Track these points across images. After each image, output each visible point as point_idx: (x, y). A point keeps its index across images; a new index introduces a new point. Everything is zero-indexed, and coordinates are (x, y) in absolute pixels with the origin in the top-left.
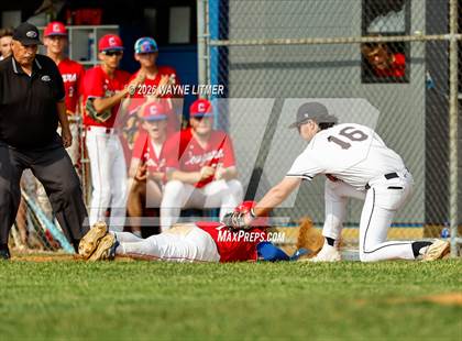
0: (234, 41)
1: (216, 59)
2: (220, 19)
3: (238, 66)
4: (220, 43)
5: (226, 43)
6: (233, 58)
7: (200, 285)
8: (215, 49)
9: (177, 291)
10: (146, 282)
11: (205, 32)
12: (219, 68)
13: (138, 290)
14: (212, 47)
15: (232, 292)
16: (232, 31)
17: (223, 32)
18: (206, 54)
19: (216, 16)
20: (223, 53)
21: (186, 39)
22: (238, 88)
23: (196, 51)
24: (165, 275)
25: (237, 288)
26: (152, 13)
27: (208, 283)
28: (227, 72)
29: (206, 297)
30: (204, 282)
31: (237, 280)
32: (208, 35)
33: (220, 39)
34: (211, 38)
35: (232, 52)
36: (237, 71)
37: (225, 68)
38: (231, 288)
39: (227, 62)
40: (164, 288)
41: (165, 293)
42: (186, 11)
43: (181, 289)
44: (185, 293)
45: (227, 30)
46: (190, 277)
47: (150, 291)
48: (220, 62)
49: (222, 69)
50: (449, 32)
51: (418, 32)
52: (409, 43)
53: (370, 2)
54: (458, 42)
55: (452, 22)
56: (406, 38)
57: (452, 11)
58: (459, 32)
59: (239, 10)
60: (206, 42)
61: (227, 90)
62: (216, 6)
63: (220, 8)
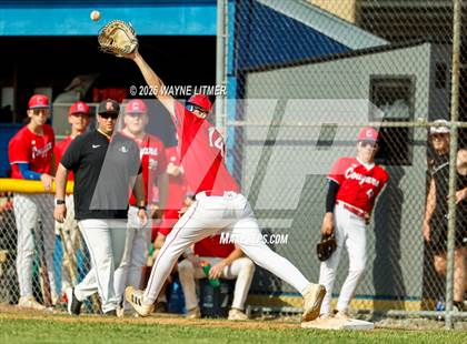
1: (233, 138)
4: (237, 123)
8: (232, 129)
11: (223, 113)
14: (229, 127)
17: (240, 114)
20: (239, 132)
32: (225, 115)
37: (240, 146)
48: (236, 141)
50: (450, 120)
51: (421, 119)
52: (413, 127)
53: (377, 89)
54: (459, 129)
55: (454, 111)
56: (410, 124)
57: (454, 100)
58: (459, 120)
59: (256, 93)
60: (223, 123)
61: (240, 166)
62: (233, 88)
63: (237, 91)
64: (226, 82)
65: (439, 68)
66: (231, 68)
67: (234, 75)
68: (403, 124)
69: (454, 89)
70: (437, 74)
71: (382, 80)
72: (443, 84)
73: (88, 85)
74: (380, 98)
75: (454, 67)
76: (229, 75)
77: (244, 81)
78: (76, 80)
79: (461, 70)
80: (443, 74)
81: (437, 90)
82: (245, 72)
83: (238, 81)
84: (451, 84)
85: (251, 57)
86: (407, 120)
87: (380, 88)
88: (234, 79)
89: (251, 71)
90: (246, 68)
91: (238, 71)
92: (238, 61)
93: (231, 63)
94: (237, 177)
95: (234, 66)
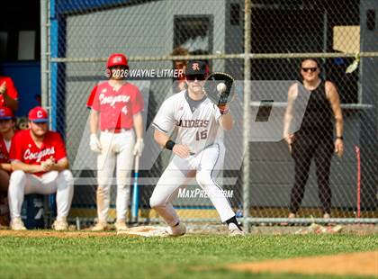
0: (71, 58)
1: (55, 73)
2: (59, 40)
3: (73, 79)
4: (59, 60)
5: (64, 60)
6: (70, 72)
7: (41, 254)
8: (55, 64)
9: (23, 260)
11: (47, 51)
12: (58, 81)
14: (52, 63)
15: (67, 261)
16: (69, 50)
17: (62, 51)
18: (47, 69)
19: (56, 39)
20: (62, 68)
21: (30, 56)
22: (73, 96)
23: (39, 66)
24: (13, 247)
25: (71, 257)
26: (4, 36)
27: (47, 254)
28: (64, 84)
29: (46, 265)
30: (44, 253)
31: (71, 251)
32: (49, 53)
33: (59, 57)
34: (52, 56)
35: (68, 67)
36: (73, 83)
37: (63, 80)
38: (66, 257)
39: (65, 75)
40: (12, 258)
41: (13, 261)
42: (32, 34)
43: (25, 258)
44: (28, 262)
45: (65, 50)
46: (33, 249)
48: (59, 75)
49: (60, 81)
50: (243, 52)
51: (219, 52)
52: (211, 60)
53: (180, 28)
54: (251, 60)
55: (247, 44)
56: (209, 57)
57: (247, 35)
58: (252, 52)
59: (75, 33)
60: (47, 60)
61: (64, 98)
62: (56, 30)
63: (59, 32)
64: (49, 24)
65: (234, 8)
66: (54, 12)
67: (55, 18)
68: (203, 57)
69: (247, 26)
70: (232, 12)
71: (183, 19)
72: (237, 22)
74: (183, 35)
75: (246, 7)
76: (51, 19)
77: (65, 23)
79: (252, 9)
80: (237, 13)
81: (232, 27)
82: (66, 15)
83: (59, 23)
84: (244, 21)
86: (206, 53)
87: (183, 26)
88: (56, 22)
89: (71, 15)
90: (66, 12)
91: (60, 15)
92: (60, 6)
93: (53, 8)
94: (61, 106)
95: (56, 10)
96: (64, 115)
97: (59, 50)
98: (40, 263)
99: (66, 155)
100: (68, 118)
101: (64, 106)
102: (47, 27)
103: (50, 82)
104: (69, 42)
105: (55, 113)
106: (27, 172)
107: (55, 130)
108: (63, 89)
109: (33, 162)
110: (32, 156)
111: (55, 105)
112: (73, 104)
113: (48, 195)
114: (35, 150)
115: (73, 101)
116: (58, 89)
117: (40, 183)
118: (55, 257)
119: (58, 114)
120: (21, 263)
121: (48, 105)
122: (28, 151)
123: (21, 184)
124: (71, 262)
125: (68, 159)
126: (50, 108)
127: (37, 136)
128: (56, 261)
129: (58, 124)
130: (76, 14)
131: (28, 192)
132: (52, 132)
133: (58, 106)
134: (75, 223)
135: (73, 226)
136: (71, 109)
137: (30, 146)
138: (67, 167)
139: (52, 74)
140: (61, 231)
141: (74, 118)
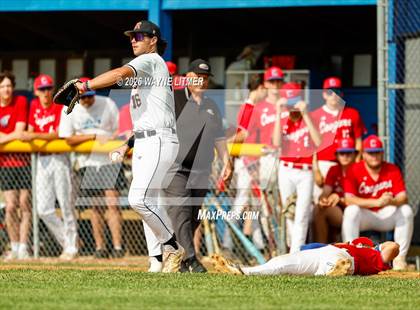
0: (409, 85)
1: (394, 101)
2: (398, 65)
3: (413, 107)
4: (398, 86)
5: (402, 86)
6: (409, 99)
7: (378, 297)
8: (393, 92)
9: (357, 302)
10: (331, 294)
11: (384, 76)
12: (396, 108)
13: (323, 301)
14: (390, 90)
15: (406, 304)
16: (408, 76)
17: (400, 76)
18: (385, 96)
19: (394, 63)
20: (400, 95)
21: (367, 82)
22: (412, 126)
23: (376, 93)
24: (347, 288)
25: (410, 300)
26: (338, 60)
27: (384, 296)
28: (403, 112)
29: (383, 307)
30: (381, 294)
31: (410, 292)
32: (387, 79)
33: (397, 83)
34: (390, 82)
35: (408, 94)
36: (412, 111)
37: (401, 108)
38: (405, 300)
39: (403, 103)
40: (347, 300)
41: (347, 303)
42: (368, 58)
43: (361, 300)
44: (365, 304)
45: (403, 75)
46: (369, 290)
47: (334, 302)
48: (397, 103)
49: (399, 109)
59: (414, 57)
60: (385, 86)
61: (402, 127)
62: (394, 54)
63: (397, 56)
64: (387, 47)
66: (391, 34)
67: (393, 41)
73: (258, 54)
76: (389, 42)
77: (404, 46)
78: (247, 50)
82: (404, 39)
83: (398, 47)
85: (410, 24)
88: (394, 45)
89: (410, 37)
90: (405, 35)
91: (398, 37)
92: (397, 28)
93: (391, 31)
94: (399, 136)
95: (394, 32)
96: (403, 146)
97: (397, 75)
98: (377, 305)
99: (404, 189)
100: (407, 148)
101: (402, 136)
102: (385, 51)
103: (387, 111)
104: (408, 67)
105: (393, 144)
106: (362, 207)
107: (392, 162)
108: (402, 118)
109: (369, 196)
110: (368, 189)
111: (393, 135)
112: (413, 134)
113: (385, 233)
114: (371, 183)
115: (412, 131)
116: (396, 118)
117: (377, 219)
118: (392, 299)
119: (396, 145)
120: (357, 305)
121: (385, 135)
122: (363, 184)
123: (355, 220)
124: (410, 305)
125: (407, 193)
126: (387, 138)
127: (371, 167)
128: (394, 303)
129: (396, 155)
130: (415, 37)
131: (364, 228)
132: (389, 164)
133: (396, 136)
134: (414, 263)
135: (412, 266)
136: (409, 140)
137: (365, 178)
138: (406, 202)
139: (390, 101)
140: (400, 271)
141: (413, 149)
